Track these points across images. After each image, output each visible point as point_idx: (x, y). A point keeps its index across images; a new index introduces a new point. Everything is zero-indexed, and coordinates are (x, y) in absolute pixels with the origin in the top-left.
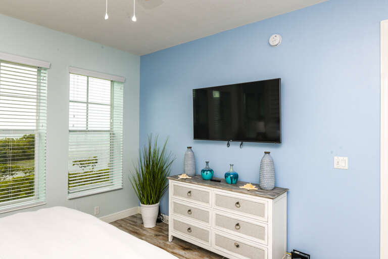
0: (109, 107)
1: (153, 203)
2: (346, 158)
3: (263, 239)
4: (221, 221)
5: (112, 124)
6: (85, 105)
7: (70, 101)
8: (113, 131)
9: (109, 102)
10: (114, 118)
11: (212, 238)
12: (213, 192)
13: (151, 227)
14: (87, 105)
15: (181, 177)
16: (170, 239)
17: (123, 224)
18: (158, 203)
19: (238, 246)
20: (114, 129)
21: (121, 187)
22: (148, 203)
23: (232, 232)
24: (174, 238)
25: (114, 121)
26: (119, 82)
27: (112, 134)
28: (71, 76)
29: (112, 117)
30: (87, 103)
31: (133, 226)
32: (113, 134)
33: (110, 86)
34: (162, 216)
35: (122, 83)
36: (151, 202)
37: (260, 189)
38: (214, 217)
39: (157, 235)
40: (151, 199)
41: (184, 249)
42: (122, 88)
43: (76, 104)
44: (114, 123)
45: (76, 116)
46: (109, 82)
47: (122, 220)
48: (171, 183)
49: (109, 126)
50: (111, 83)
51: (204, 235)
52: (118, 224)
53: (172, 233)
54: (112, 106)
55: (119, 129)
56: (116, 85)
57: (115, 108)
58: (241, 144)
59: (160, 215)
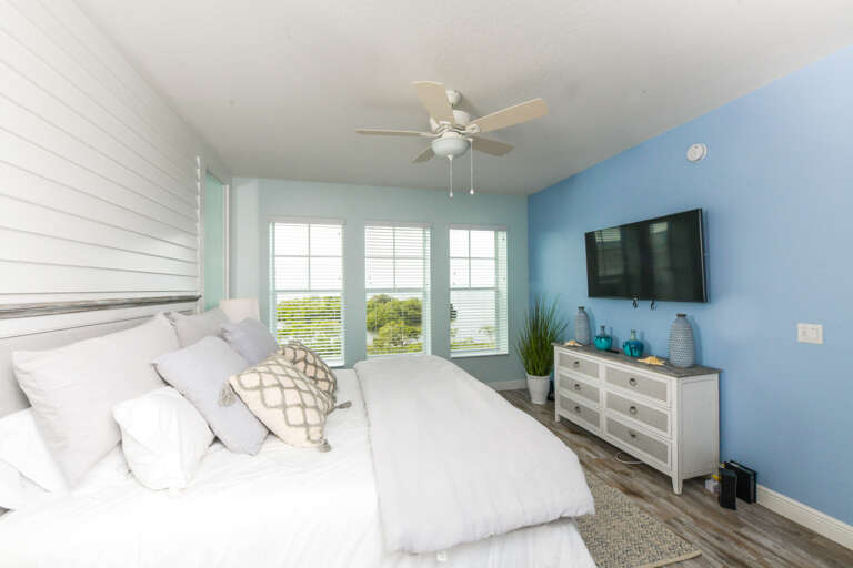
0: (494, 261)
1: (541, 375)
2: (819, 327)
3: (666, 431)
4: (614, 403)
5: (497, 280)
6: (468, 261)
7: (451, 258)
8: (497, 289)
9: (493, 255)
10: (499, 274)
11: (603, 422)
12: (604, 364)
13: (539, 403)
14: (470, 261)
15: (568, 344)
16: (557, 419)
17: (509, 395)
18: (548, 376)
19: (633, 436)
20: (498, 286)
21: (507, 352)
22: (535, 374)
23: (626, 417)
24: (562, 418)
25: (499, 277)
26: (502, 230)
27: (497, 292)
28: (452, 231)
29: (496, 274)
30: (469, 258)
31: (519, 399)
35: (504, 231)
36: (538, 373)
37: (669, 366)
38: (605, 397)
39: (543, 413)
40: (538, 370)
41: (573, 432)
42: (505, 238)
43: (457, 261)
44: (499, 280)
46: (493, 233)
47: (509, 391)
48: (558, 350)
49: (494, 283)
50: (495, 233)
51: (594, 418)
52: (504, 394)
53: (559, 411)
54: (496, 259)
55: (503, 286)
56: (499, 236)
57: (499, 262)
58: (653, 304)
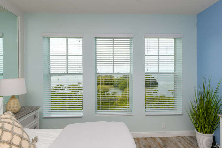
0: (173, 57)
1: (206, 133)
5: (175, 68)
6: (157, 57)
7: (146, 55)
8: (176, 73)
9: (173, 53)
10: (177, 64)
14: (158, 57)
17: (182, 141)
18: (213, 134)
20: (177, 72)
21: (181, 114)
22: (202, 132)
25: (177, 66)
26: (179, 38)
28: (146, 40)
29: (175, 64)
30: (158, 55)
31: (190, 145)
32: (176, 75)
33: (173, 42)
34: (217, 146)
35: (181, 38)
36: (205, 132)
40: (205, 129)
42: (182, 42)
43: (149, 57)
44: (177, 68)
45: (149, 64)
46: (173, 40)
47: (182, 137)
49: (173, 70)
50: (175, 40)
52: (179, 139)
54: (175, 56)
55: (180, 72)
56: (178, 41)
57: (177, 57)
59: (215, 144)
